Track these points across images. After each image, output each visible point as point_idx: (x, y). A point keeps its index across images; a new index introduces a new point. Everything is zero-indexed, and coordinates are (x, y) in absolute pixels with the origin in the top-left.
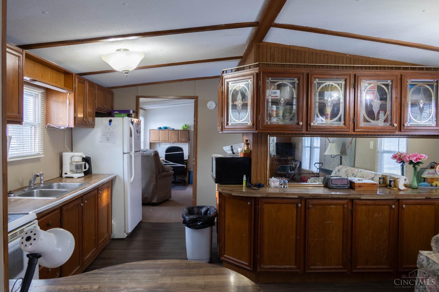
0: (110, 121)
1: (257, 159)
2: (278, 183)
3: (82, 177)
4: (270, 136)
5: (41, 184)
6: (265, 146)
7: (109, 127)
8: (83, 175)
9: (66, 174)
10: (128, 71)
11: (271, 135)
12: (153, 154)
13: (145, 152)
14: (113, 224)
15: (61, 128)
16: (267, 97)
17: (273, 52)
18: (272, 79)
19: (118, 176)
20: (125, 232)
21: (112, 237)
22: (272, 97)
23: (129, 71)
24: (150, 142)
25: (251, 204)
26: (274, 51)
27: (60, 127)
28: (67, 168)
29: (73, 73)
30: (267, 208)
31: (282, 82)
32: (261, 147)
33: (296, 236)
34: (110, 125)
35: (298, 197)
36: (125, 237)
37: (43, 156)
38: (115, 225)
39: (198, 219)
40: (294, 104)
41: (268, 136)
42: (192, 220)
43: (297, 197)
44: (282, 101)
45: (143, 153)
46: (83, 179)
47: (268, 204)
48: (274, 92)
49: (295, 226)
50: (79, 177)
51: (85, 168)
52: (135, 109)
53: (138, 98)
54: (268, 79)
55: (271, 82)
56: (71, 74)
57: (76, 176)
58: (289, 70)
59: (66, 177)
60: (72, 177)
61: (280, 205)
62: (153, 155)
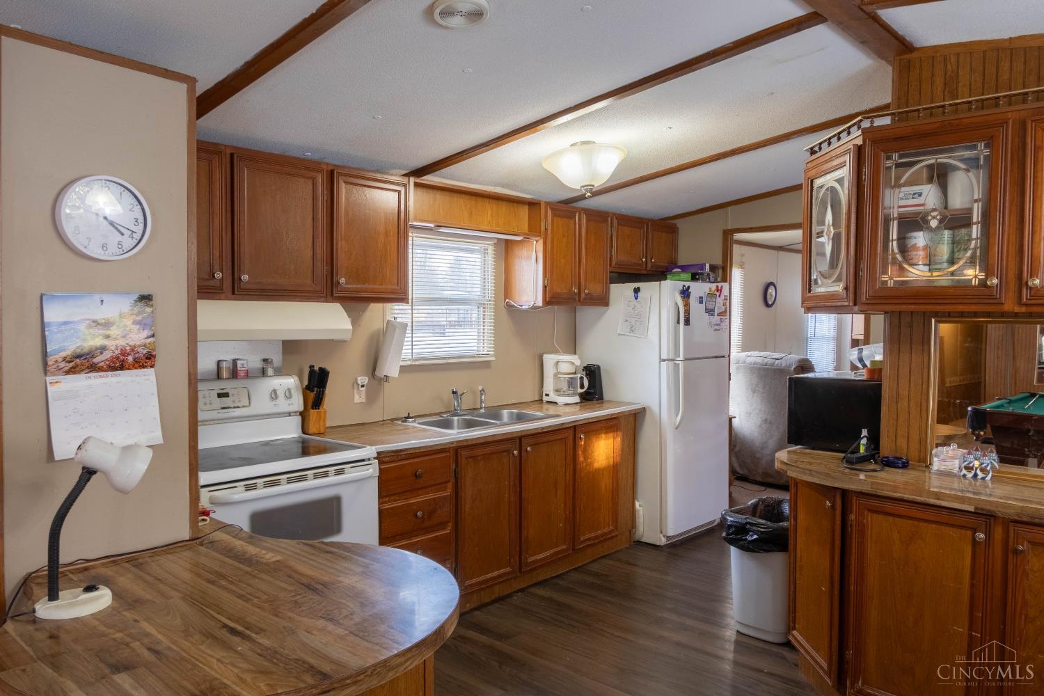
0: (637, 291)
1: (895, 385)
2: (957, 463)
3: (576, 403)
4: (938, 322)
5: (481, 408)
6: (923, 350)
7: (635, 302)
8: (577, 399)
9: (547, 395)
10: (590, 186)
11: (941, 317)
12: (793, 367)
13: (777, 361)
14: (638, 511)
15: (524, 307)
16: (886, 211)
17: (952, 71)
18: (900, 157)
19: (650, 408)
20: (661, 533)
21: (637, 537)
22: (900, 210)
23: (593, 186)
24: (853, 338)
25: (833, 507)
26: (958, 68)
27: (521, 306)
28: (549, 386)
29: (540, 201)
30: (876, 525)
31: (933, 161)
32: (911, 353)
33: (971, 628)
34: (636, 298)
35: (976, 508)
36: (662, 545)
37: (493, 358)
38: (641, 513)
39: (748, 526)
40: (975, 220)
41: (933, 320)
42: (735, 526)
43: (972, 509)
44: (934, 218)
45: (774, 363)
46: (578, 407)
47: (880, 516)
48: (914, 194)
49: (965, 597)
50: (566, 404)
51: (582, 387)
52: (719, 262)
53: (728, 234)
54: (889, 158)
55: (898, 165)
56: (537, 204)
57: (562, 400)
58: (958, 121)
59: (548, 402)
60: (556, 403)
61: (916, 523)
62: (795, 369)
